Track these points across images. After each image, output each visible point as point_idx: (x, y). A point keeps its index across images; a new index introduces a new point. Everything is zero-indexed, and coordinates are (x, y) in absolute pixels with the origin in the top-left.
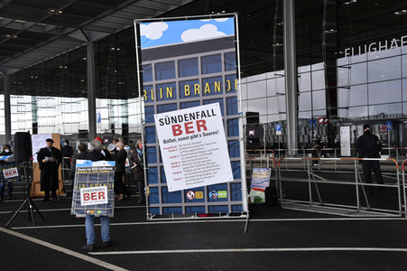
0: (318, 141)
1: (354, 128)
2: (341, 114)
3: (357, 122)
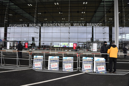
0: (2, 45)
1: (10, 43)
2: (8, 39)
3: (11, 41)
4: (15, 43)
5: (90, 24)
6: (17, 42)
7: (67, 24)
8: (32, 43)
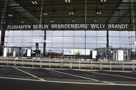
1: (8, 49)
2: (5, 44)
3: (9, 47)
4: (15, 49)
5: (113, 26)
6: (17, 48)
7: (83, 25)
8: (36, 50)
